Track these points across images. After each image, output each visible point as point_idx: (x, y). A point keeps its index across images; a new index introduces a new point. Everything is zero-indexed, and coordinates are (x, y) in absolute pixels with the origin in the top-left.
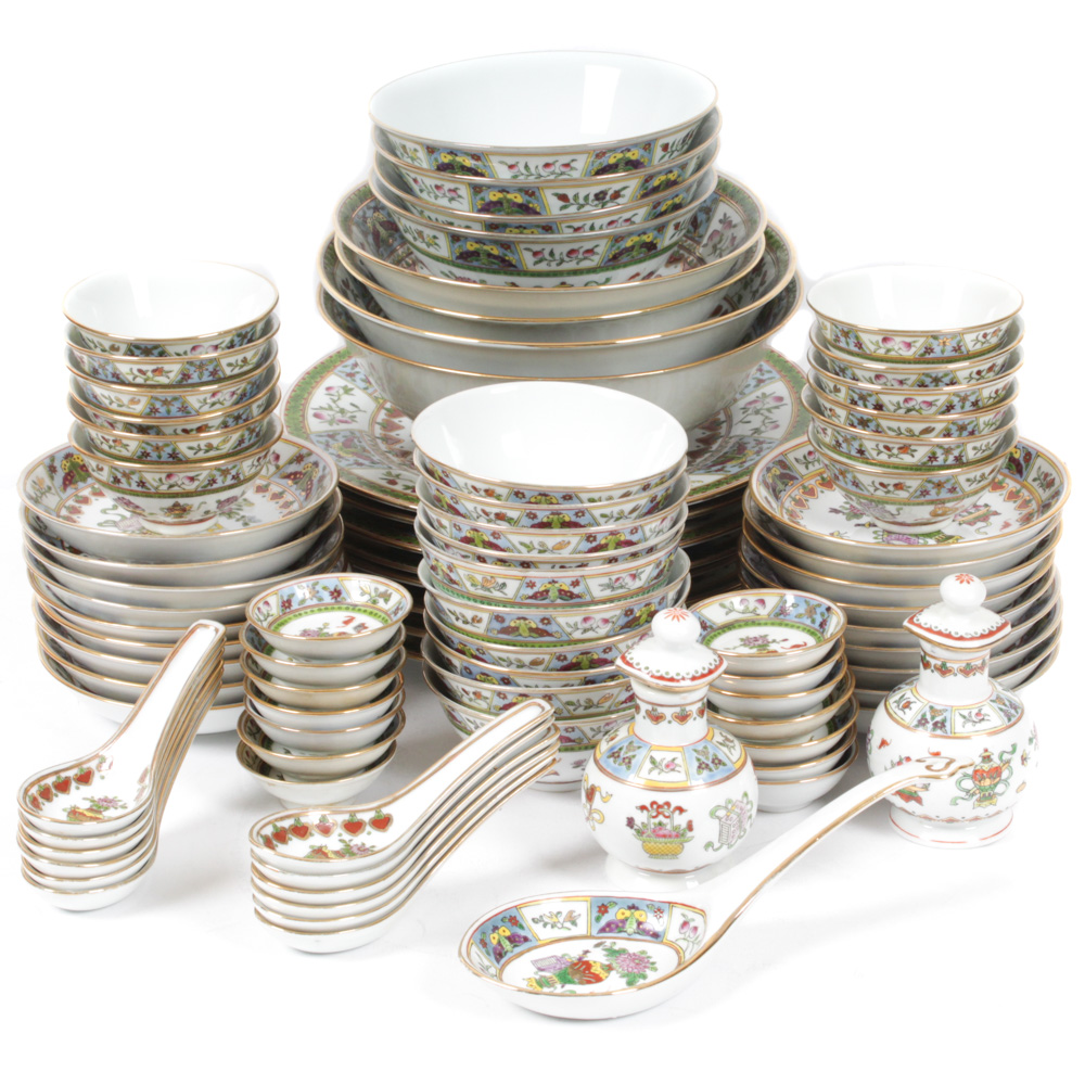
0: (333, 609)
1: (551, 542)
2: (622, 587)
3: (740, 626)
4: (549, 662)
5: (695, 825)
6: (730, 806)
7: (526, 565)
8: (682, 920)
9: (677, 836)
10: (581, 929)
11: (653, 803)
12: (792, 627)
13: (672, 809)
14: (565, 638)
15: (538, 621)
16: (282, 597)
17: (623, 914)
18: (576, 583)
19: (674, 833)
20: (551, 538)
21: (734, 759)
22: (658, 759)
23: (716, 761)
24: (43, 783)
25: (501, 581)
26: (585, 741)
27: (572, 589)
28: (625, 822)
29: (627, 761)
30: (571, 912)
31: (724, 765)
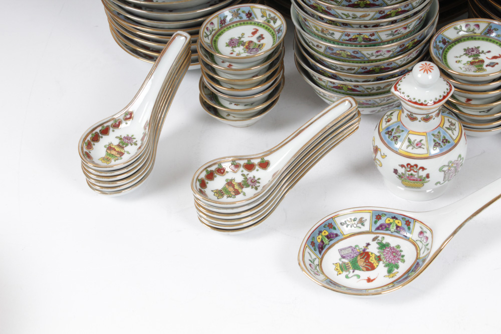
0: (247, 23)
1: (359, 14)
2: (398, 34)
3: (464, 40)
4: (358, 69)
5: (430, 176)
6: (450, 164)
7: (345, 25)
8: (420, 230)
9: (420, 180)
10: (366, 228)
11: (408, 164)
12: (494, 42)
13: (418, 168)
14: (366, 59)
15: (351, 52)
16: (220, 18)
17: (389, 220)
18: (373, 35)
19: (419, 179)
20: (359, 12)
21: (454, 137)
22: (412, 140)
23: (445, 141)
24: (94, 132)
25: (331, 32)
26: (377, 104)
27: (370, 37)
28: (393, 170)
29: (395, 138)
30: (362, 218)
31: (449, 142)
